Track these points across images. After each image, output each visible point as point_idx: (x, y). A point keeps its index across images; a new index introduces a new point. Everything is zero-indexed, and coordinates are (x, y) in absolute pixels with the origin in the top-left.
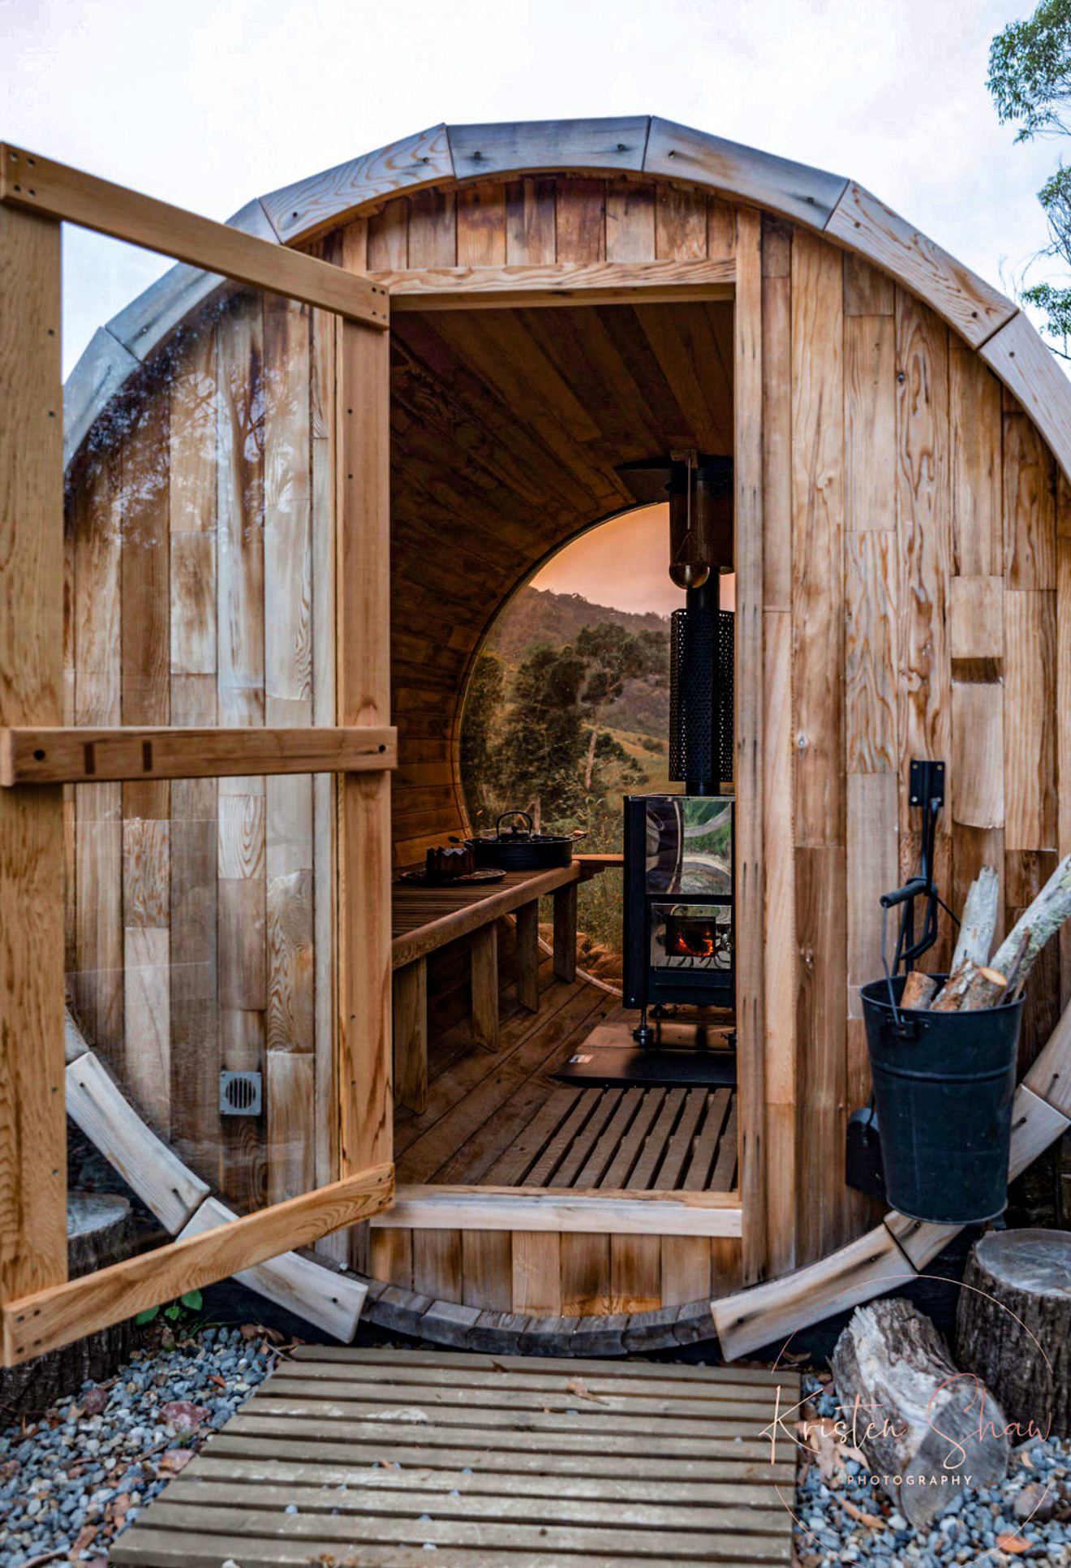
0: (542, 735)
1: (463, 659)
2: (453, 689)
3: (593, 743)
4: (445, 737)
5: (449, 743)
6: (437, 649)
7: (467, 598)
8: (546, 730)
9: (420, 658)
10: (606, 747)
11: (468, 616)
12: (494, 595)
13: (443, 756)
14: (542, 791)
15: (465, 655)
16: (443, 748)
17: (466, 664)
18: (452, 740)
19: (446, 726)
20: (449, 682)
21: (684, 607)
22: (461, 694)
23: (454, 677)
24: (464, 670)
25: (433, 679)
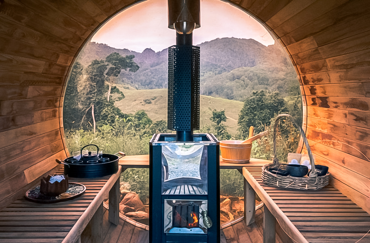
0: (95, 86)
1: (64, 70)
2: (60, 83)
3: (110, 89)
4: (55, 107)
5: (57, 109)
6: (51, 65)
7: (66, 40)
8: (96, 84)
9: (41, 70)
10: (114, 90)
11: (67, 49)
12: (80, 39)
13: (54, 116)
14: (94, 102)
15: (65, 67)
16: (55, 111)
17: (66, 72)
18: (59, 107)
19: (56, 101)
20: (58, 80)
21: (175, 44)
22: (64, 85)
23: (60, 78)
24: (65, 74)
25: (49, 80)
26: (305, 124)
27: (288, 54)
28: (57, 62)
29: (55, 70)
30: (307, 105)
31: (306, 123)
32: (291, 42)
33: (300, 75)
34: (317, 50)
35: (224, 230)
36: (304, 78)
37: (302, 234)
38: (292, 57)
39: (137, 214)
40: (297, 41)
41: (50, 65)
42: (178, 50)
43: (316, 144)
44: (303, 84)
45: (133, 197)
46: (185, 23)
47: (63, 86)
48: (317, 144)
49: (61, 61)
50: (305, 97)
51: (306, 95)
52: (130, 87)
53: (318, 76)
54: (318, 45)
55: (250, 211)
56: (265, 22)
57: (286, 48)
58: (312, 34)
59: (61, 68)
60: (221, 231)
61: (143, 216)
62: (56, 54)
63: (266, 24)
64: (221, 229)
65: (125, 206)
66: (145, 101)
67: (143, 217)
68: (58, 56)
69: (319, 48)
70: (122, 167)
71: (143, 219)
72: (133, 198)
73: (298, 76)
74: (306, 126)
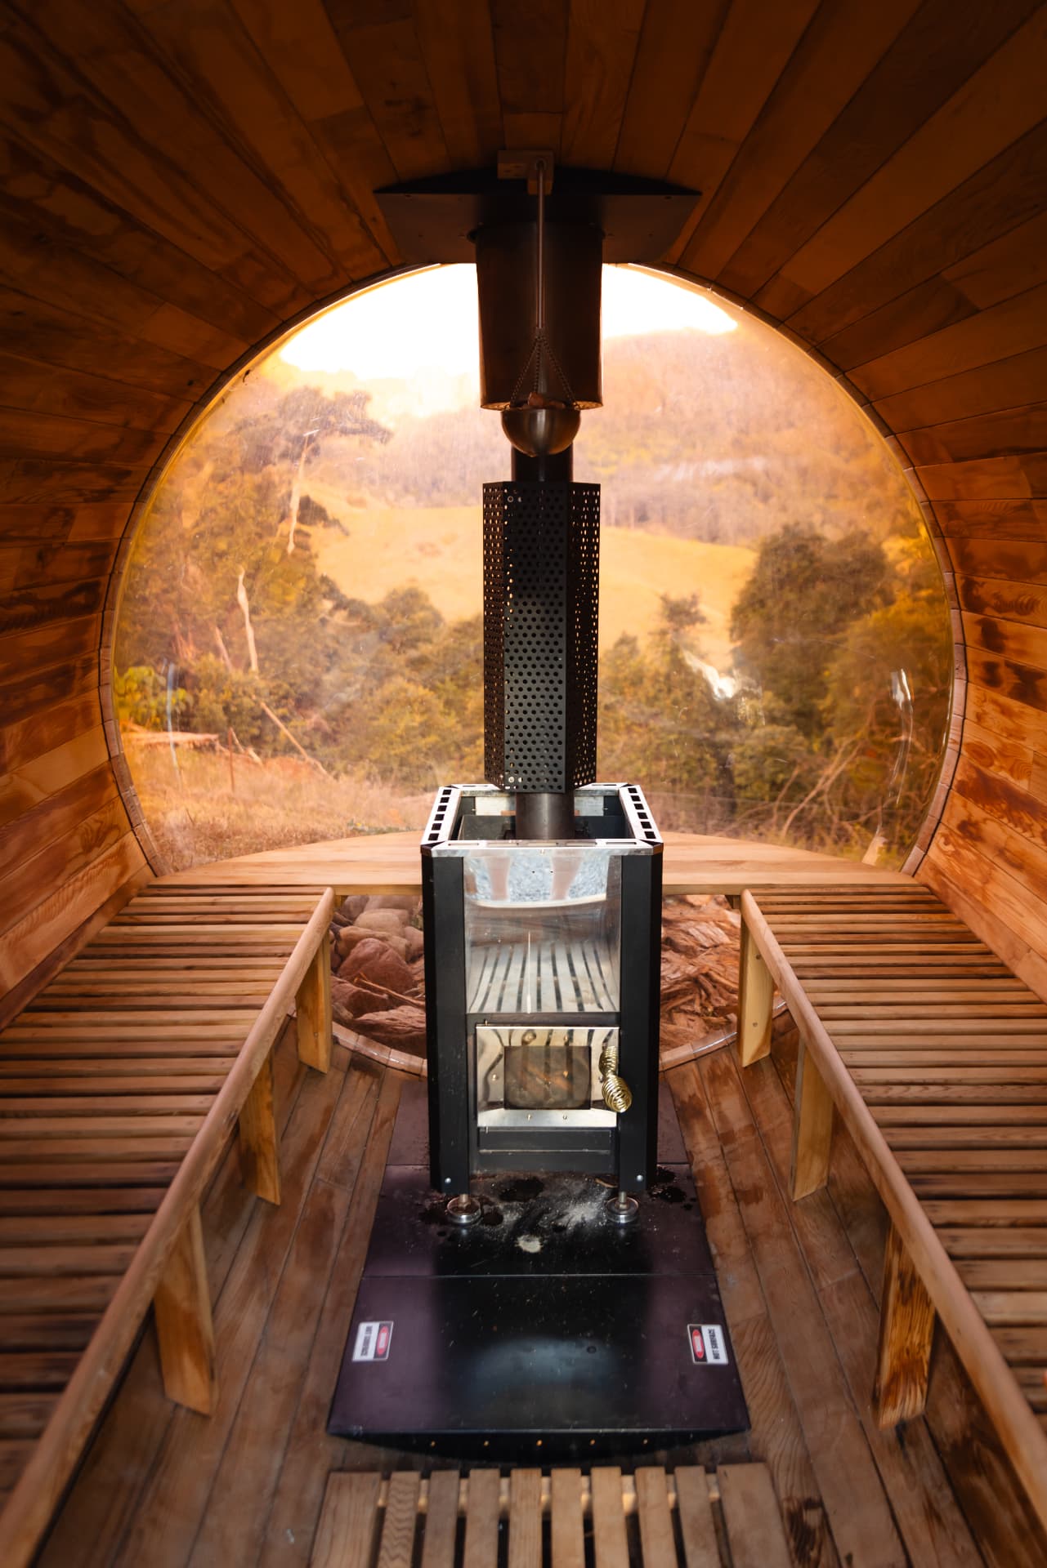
1: (103, 553)
2: (90, 605)
4: (85, 690)
5: (92, 695)
6: (44, 555)
7: (95, 456)
9: (7, 580)
11: (103, 484)
12: (149, 440)
17: (112, 559)
18: (100, 686)
19: (86, 670)
20: (80, 599)
22: (107, 608)
23: (88, 588)
24: (109, 569)
25: (44, 608)
26: (954, 742)
27: (916, 494)
28: (67, 538)
29: (67, 566)
30: (968, 681)
31: (958, 740)
32: (933, 459)
33: (954, 572)
34: (1026, 507)
35: (671, 1073)
36: (969, 585)
37: (923, 1207)
38: (931, 506)
39: (393, 1020)
40: (957, 459)
41: (40, 557)
42: (520, 500)
43: (985, 820)
44: (963, 607)
45: (381, 954)
46: (542, 417)
47: (103, 612)
48: (988, 822)
49: (84, 528)
50: (965, 650)
51: (968, 644)
52: (368, 497)
53: (1020, 596)
54: (1033, 493)
55: (755, 1025)
56: (844, 373)
57: (915, 471)
58: (1015, 451)
59: (88, 554)
60: (661, 1075)
61: (414, 1027)
62: (61, 513)
63: (848, 379)
64: (660, 1069)
65: (356, 989)
66: (421, 548)
67: (410, 1032)
68: (69, 516)
69: (1033, 502)
70: (335, 891)
71: (412, 1038)
72: (380, 958)
73: (947, 577)
74: (957, 747)
